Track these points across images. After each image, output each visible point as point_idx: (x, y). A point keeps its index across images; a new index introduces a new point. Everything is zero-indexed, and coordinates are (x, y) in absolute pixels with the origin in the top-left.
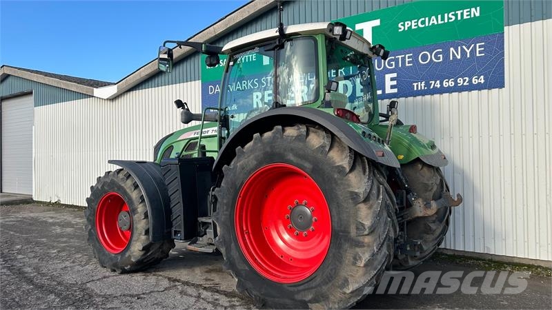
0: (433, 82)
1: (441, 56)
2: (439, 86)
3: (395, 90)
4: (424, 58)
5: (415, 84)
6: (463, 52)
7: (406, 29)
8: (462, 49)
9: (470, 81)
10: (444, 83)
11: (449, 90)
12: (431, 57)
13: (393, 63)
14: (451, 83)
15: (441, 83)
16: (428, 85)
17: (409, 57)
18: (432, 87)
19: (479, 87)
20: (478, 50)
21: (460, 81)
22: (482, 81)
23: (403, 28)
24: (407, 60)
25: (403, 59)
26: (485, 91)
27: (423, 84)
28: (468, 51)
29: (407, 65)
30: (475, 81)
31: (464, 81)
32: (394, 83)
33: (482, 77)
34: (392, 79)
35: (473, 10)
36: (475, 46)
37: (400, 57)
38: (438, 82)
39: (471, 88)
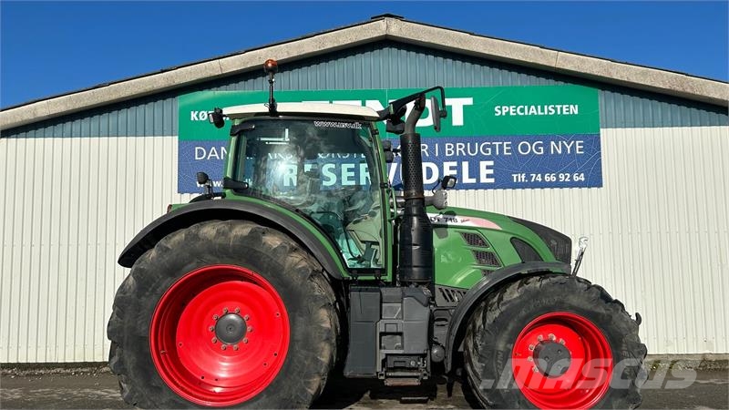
0: (534, 175)
1: (542, 148)
2: (540, 180)
3: (492, 180)
4: (524, 148)
5: (515, 176)
6: (564, 148)
7: (504, 114)
8: (563, 144)
9: (571, 178)
10: (546, 177)
11: (551, 185)
12: (531, 148)
13: (490, 149)
14: (553, 178)
15: (543, 177)
16: (528, 177)
17: (507, 145)
18: (533, 180)
19: (580, 185)
20: (578, 147)
21: (562, 176)
22: (583, 179)
23: (500, 112)
24: (505, 148)
25: (501, 147)
26: (585, 189)
27: (523, 176)
28: (569, 148)
29: (505, 153)
30: (576, 178)
31: (566, 177)
32: (491, 172)
33: (582, 175)
34: (488, 167)
35: (572, 107)
36: (575, 143)
37: (497, 144)
38: (539, 175)
39: (572, 184)
